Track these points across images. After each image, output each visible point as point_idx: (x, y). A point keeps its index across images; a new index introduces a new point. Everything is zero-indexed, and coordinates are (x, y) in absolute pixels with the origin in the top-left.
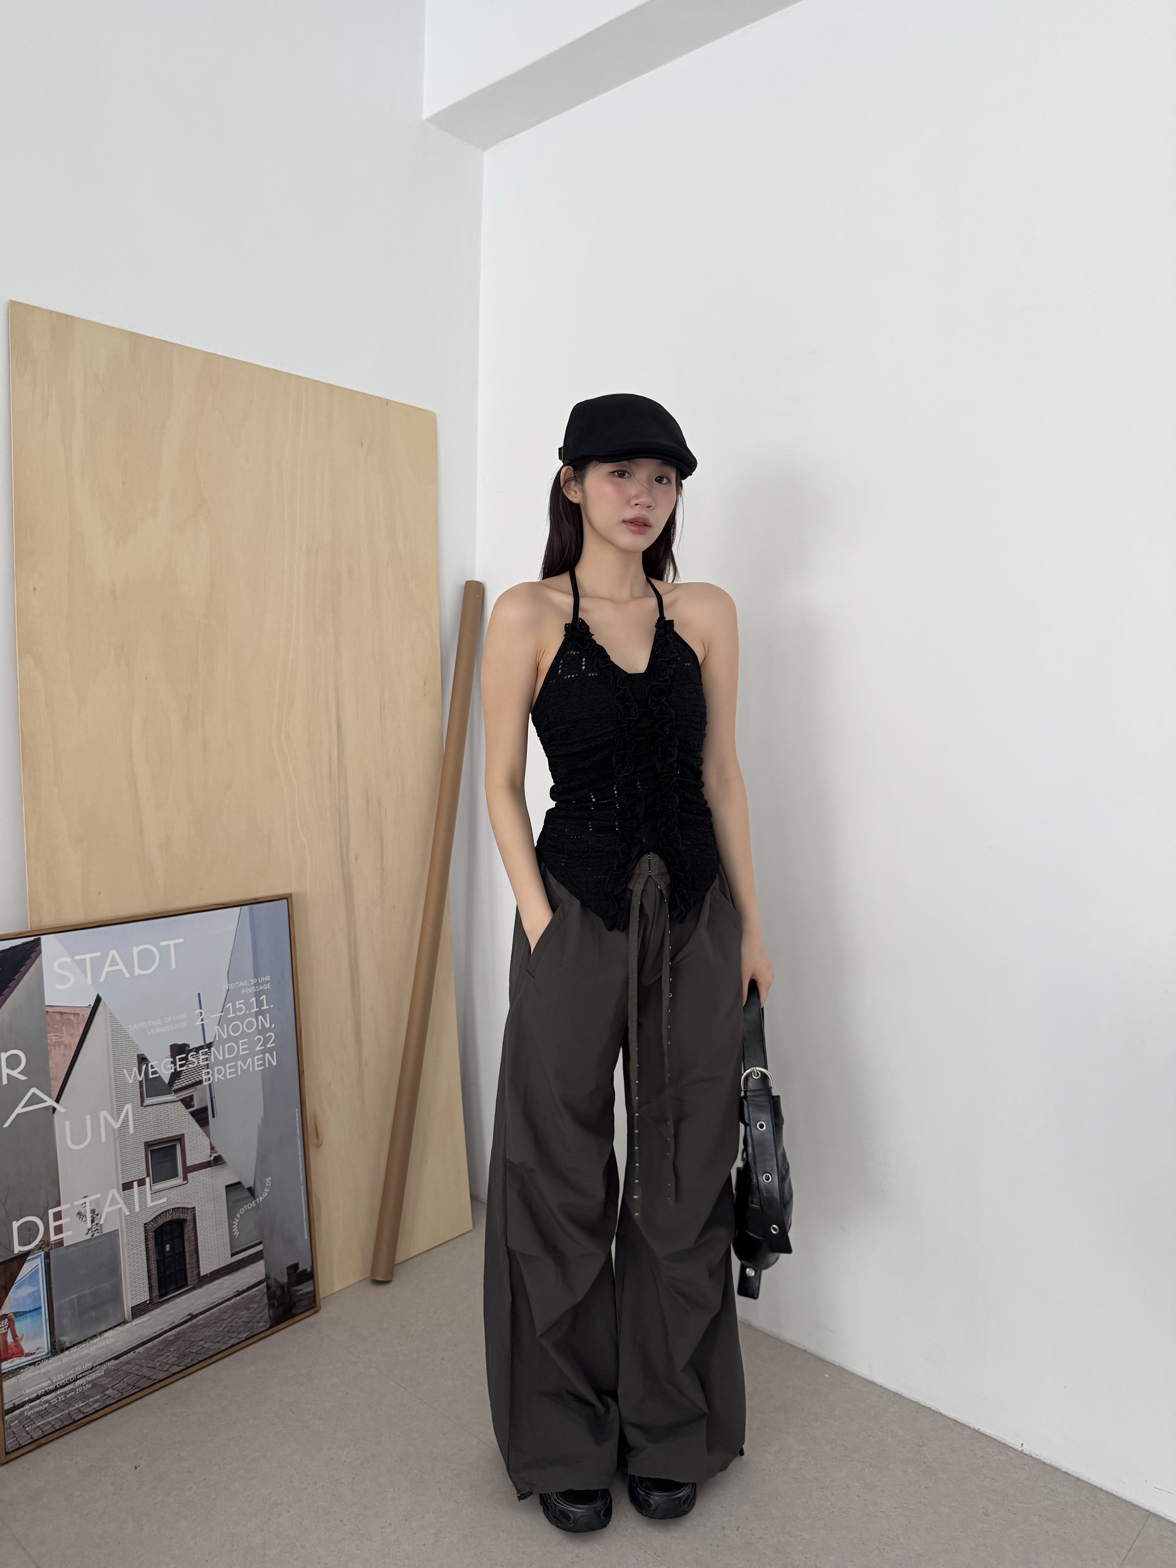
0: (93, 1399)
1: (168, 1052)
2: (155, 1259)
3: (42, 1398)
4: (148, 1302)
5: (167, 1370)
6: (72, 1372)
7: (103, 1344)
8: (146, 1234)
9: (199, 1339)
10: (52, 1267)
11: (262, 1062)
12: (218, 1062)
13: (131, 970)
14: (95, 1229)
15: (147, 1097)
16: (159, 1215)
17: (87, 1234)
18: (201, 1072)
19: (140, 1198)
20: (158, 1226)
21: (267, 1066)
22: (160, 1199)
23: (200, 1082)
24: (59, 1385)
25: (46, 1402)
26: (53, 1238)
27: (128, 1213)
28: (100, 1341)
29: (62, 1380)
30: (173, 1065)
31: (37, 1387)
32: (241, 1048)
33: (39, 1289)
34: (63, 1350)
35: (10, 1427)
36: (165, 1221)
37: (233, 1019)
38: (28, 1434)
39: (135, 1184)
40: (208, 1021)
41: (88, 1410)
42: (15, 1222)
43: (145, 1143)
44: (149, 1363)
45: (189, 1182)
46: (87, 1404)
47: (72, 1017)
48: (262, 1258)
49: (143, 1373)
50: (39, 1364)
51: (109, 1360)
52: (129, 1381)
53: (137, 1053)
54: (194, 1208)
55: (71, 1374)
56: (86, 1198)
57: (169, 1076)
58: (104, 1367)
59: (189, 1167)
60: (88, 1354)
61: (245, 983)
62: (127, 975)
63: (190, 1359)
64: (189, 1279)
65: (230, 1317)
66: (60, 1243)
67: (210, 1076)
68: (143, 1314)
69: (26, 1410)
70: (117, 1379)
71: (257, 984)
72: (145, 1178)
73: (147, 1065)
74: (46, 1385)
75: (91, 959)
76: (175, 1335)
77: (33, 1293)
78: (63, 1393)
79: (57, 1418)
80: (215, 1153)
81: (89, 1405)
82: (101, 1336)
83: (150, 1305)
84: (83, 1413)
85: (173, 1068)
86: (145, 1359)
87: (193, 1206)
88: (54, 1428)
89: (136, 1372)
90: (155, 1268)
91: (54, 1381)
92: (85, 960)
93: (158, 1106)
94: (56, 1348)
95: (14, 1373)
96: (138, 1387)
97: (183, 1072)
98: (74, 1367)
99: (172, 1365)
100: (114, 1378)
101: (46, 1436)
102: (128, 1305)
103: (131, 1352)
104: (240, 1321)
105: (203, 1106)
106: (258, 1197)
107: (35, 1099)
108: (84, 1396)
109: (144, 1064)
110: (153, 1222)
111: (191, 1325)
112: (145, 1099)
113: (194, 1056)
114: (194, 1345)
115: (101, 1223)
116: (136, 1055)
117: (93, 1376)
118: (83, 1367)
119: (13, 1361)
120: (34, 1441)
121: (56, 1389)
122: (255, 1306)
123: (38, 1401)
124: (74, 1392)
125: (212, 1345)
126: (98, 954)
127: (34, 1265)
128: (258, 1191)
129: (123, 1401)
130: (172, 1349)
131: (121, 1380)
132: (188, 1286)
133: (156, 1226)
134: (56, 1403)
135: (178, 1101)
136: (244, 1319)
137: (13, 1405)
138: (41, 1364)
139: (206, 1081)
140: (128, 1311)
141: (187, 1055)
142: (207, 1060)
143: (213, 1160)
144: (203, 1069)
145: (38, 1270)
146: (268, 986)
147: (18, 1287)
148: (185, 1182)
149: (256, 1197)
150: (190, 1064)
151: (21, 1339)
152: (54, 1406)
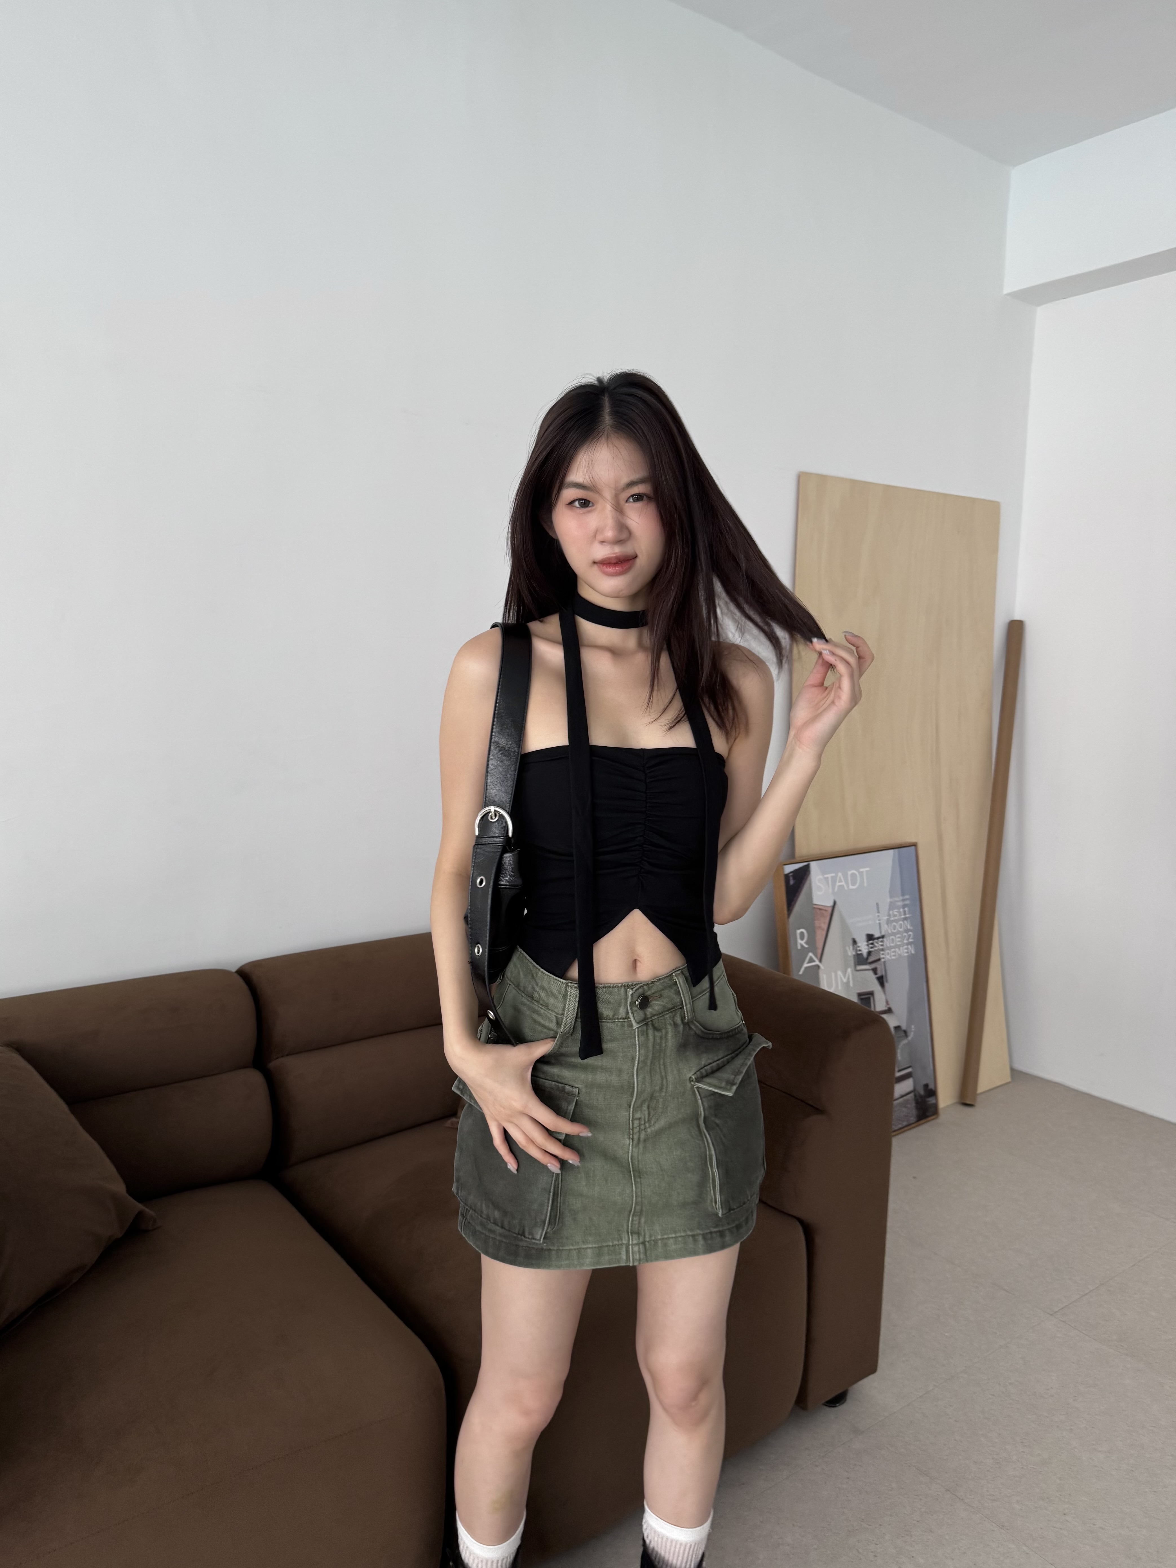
1: (864, 938)
11: (906, 951)
12: (887, 948)
13: (848, 886)
18: (880, 953)
23: (879, 960)
30: (866, 947)
32: (897, 940)
37: (893, 921)
40: (882, 921)
43: (857, 994)
47: (824, 912)
48: (912, 1076)
53: (853, 938)
57: (866, 953)
61: (897, 899)
62: (846, 888)
67: (884, 955)
71: (903, 900)
73: (856, 945)
75: (832, 877)
80: (888, 1005)
85: (868, 948)
92: (827, 878)
93: (862, 972)
97: (872, 952)
105: (882, 974)
106: (908, 1037)
107: (811, 960)
112: (856, 966)
113: (877, 942)
122: (909, 1106)
126: (833, 875)
128: (908, 1034)
135: (870, 969)
139: (883, 959)
141: (874, 941)
142: (882, 946)
143: (888, 1009)
144: (880, 951)
146: (907, 902)
150: (875, 947)
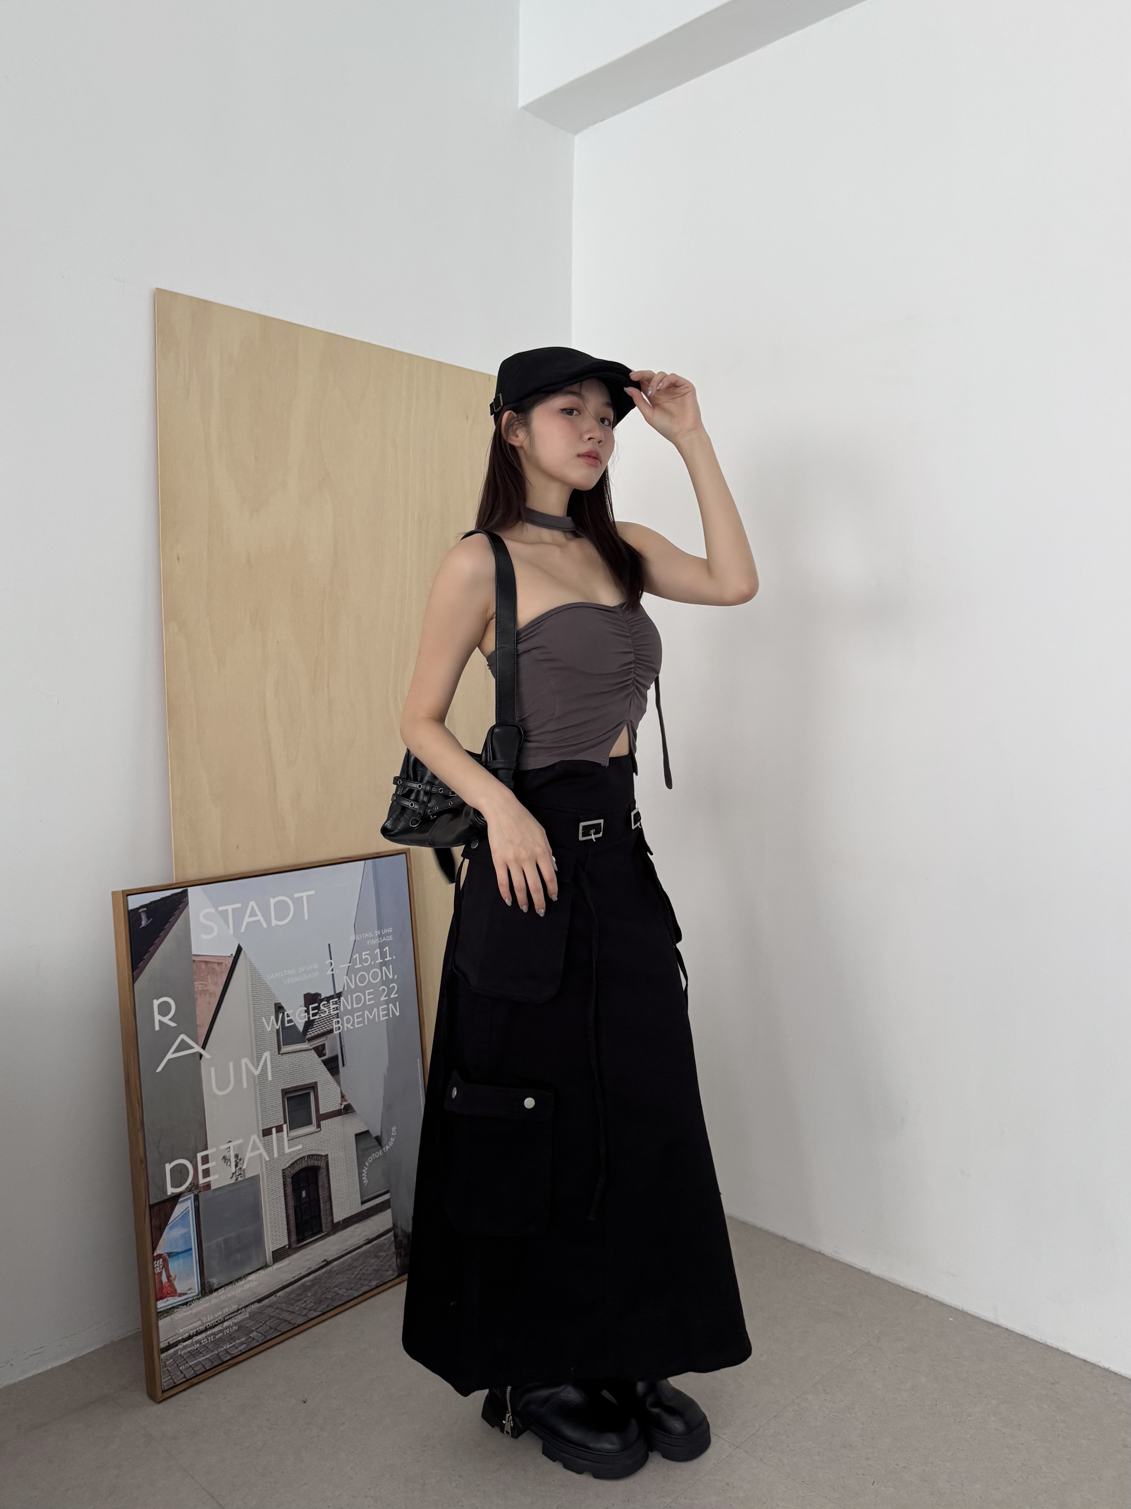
0: (239, 1341)
1: (302, 1002)
2: (293, 1204)
3: (194, 1338)
4: (287, 1247)
5: (305, 1315)
6: (220, 1313)
7: (247, 1286)
8: (284, 1180)
9: (334, 1285)
10: (201, 1209)
11: (386, 1012)
12: (347, 1012)
13: (267, 922)
14: (238, 1174)
15: (283, 1045)
16: (296, 1161)
17: (232, 1178)
18: (332, 1021)
19: (278, 1145)
20: (295, 1173)
21: (391, 1016)
22: (296, 1145)
23: (331, 1031)
24: (208, 1325)
25: (197, 1342)
26: (202, 1181)
27: (267, 1159)
28: (246, 1283)
29: (211, 1321)
30: (306, 1014)
31: (189, 1327)
32: (368, 998)
33: (190, 1231)
34: (211, 1291)
35: (166, 1366)
36: (301, 1168)
37: (360, 970)
38: (182, 1373)
39: (274, 1130)
40: (337, 971)
41: (235, 1352)
42: (168, 1164)
43: (283, 1090)
44: (288, 1308)
45: (322, 1129)
46: (234, 1345)
47: (216, 966)
48: (389, 1207)
49: (283, 1318)
50: (190, 1305)
51: (253, 1303)
52: (271, 1325)
53: (274, 1002)
54: (327, 1155)
55: (219, 1316)
56: (231, 1143)
57: (303, 1025)
58: (249, 1309)
59: (322, 1114)
60: (234, 1297)
61: (367, 935)
62: (263, 924)
63: (326, 1305)
64: (324, 1226)
65: (362, 1264)
66: (208, 1186)
67: (340, 1025)
68: (283, 1259)
69: (180, 1349)
70: (260, 1322)
71: (380, 936)
72: (282, 1125)
73: (283, 1013)
74: (198, 1325)
75: (234, 909)
76: (312, 1281)
77: (185, 1234)
78: (212, 1333)
79: (207, 1359)
80: (346, 1101)
81: (235, 1346)
82: (246, 1279)
83: (289, 1250)
84: (230, 1354)
85: (307, 1017)
86: (285, 1304)
87: (326, 1154)
88: (205, 1368)
89: (277, 1316)
90: (293, 1213)
91: (204, 1321)
93: (294, 1055)
94: (206, 1290)
95: (169, 1312)
96: (280, 1331)
97: (316, 1021)
98: (222, 1308)
99: (310, 1310)
100: (258, 1321)
101: (197, 1375)
102: (269, 1249)
103: (272, 1295)
104: (371, 1269)
105: (334, 1054)
106: (385, 1146)
107: (184, 1047)
108: (231, 1338)
109: (281, 1013)
110: (290, 1168)
111: (326, 1271)
112: (282, 1046)
113: (326, 1005)
114: (329, 1291)
115: (244, 1167)
116: (274, 1004)
117: (240, 1318)
118: (230, 1309)
119: (168, 1300)
120: (187, 1380)
121: (206, 1330)
122: (385, 1253)
123: (190, 1340)
124: (222, 1333)
125: (346, 1292)
126: (238, 905)
127: (185, 1207)
128: (384, 1141)
129: (266, 1344)
130: (309, 1295)
131: (264, 1323)
132: (323, 1232)
133: (293, 1172)
134: (206, 1344)
135: (311, 1049)
136: (374, 1267)
137: (167, 1344)
138: (193, 1304)
139: (336, 1030)
140: (269, 1255)
141: (319, 1004)
142: (337, 1010)
143: (344, 1108)
144: (333, 1018)
145: (189, 1211)
146: (390, 938)
147: (171, 1228)
148: (319, 1129)
149: (383, 1145)
150: (322, 1013)
151: (175, 1279)
152: (205, 1346)
